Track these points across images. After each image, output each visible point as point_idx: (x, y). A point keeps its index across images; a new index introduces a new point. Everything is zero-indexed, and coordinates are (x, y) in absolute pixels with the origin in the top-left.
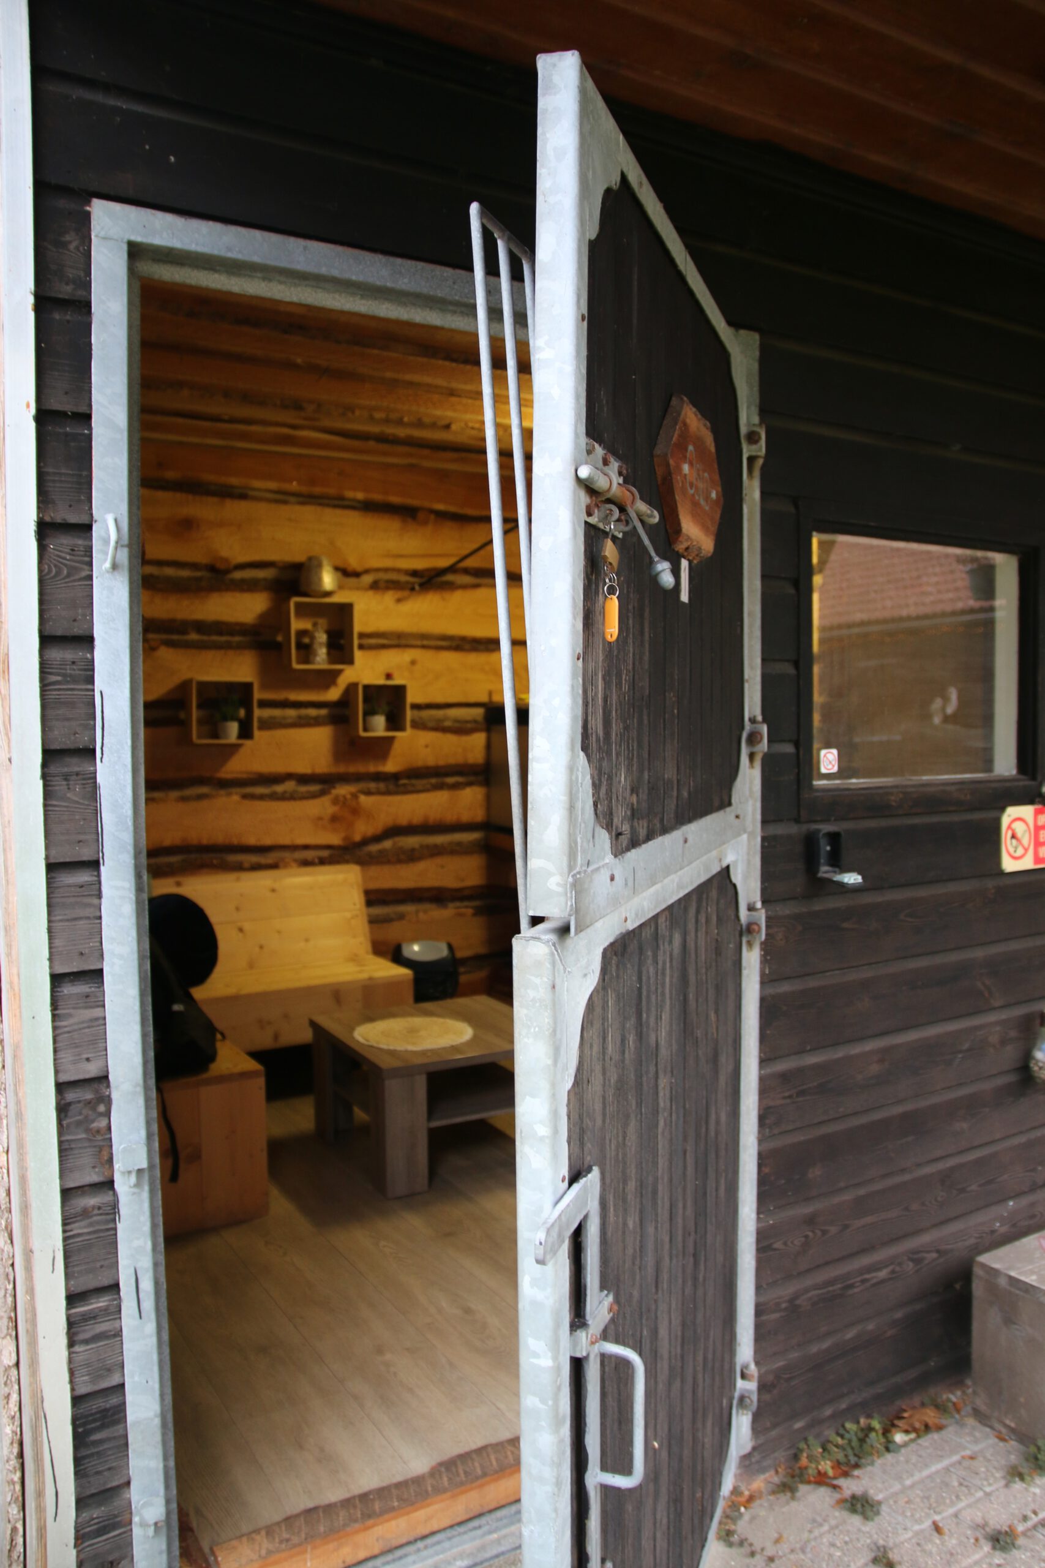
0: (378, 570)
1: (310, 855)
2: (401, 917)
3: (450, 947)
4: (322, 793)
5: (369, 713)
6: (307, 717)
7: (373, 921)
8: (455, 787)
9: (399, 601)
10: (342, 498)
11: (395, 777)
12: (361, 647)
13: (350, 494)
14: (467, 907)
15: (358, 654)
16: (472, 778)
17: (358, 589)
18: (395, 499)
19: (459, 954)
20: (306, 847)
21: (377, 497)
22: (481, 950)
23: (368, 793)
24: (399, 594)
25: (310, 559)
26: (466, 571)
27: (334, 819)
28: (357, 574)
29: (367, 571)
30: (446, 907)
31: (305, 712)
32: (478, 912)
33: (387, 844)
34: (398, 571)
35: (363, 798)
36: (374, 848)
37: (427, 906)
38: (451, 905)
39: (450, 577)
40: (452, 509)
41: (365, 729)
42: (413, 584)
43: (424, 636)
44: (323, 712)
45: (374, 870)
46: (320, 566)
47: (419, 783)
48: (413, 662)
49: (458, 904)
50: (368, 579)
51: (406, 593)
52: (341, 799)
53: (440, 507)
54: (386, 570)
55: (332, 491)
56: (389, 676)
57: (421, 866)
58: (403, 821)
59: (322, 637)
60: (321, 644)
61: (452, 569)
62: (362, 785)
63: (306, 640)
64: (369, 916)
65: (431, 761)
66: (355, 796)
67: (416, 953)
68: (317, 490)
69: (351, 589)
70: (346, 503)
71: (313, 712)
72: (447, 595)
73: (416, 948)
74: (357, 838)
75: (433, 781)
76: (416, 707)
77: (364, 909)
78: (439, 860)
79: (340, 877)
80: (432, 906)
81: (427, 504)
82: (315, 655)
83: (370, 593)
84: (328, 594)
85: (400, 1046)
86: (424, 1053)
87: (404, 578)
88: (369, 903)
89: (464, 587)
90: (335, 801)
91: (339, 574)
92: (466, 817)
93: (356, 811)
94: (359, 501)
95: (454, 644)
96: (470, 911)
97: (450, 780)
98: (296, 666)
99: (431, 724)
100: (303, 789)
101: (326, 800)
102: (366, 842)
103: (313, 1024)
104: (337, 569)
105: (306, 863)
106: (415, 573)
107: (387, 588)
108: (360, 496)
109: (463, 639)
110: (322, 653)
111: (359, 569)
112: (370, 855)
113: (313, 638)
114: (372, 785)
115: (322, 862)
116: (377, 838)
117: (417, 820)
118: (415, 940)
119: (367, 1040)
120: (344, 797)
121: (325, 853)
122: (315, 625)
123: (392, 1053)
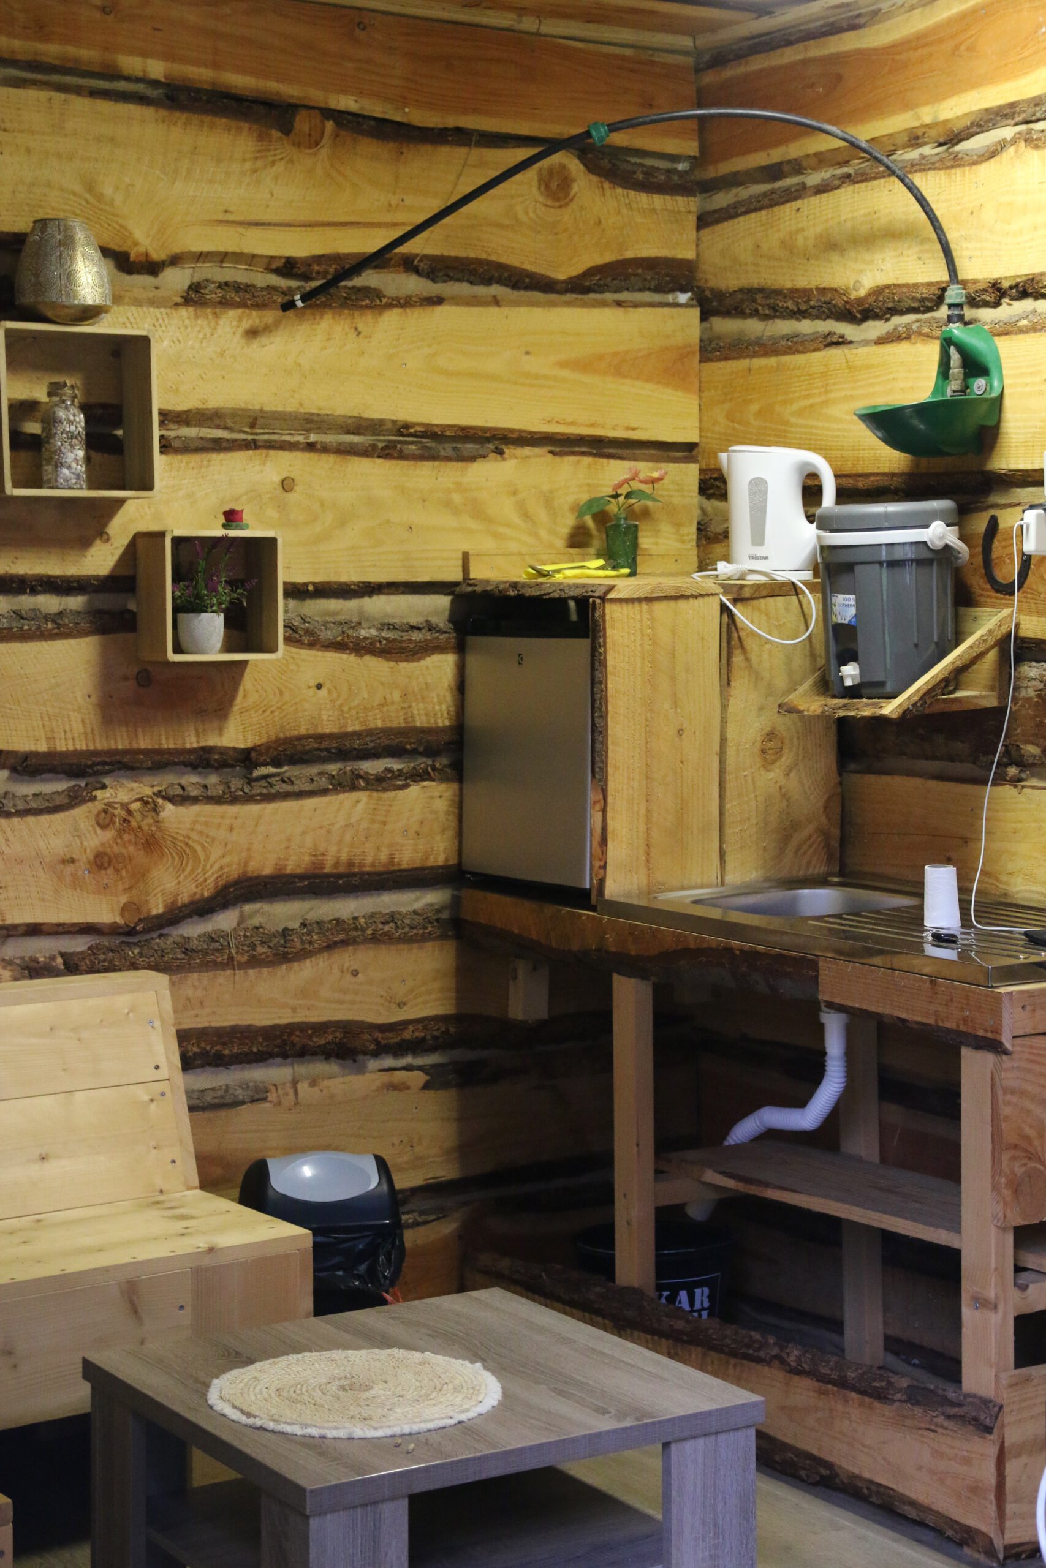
0: (201, 257)
1: (41, 948)
2: (258, 1095)
3: (382, 1165)
4: (74, 800)
5: (188, 605)
6: (36, 614)
7: (197, 1106)
8: (381, 782)
9: (252, 333)
10: (113, 74)
11: (247, 759)
12: (166, 447)
13: (131, 64)
14: (408, 1068)
15: (160, 461)
16: (422, 763)
17: (153, 303)
18: (240, 81)
19: (403, 1181)
20: (34, 930)
21: (201, 74)
22: (446, 1172)
23: (183, 799)
24: (254, 318)
25: (42, 224)
26: (409, 264)
27: (101, 861)
28: (152, 268)
29: (175, 260)
30: (361, 1070)
31: (27, 602)
32: (436, 1080)
33: (225, 921)
34: (250, 259)
35: (169, 811)
36: (194, 930)
37: (320, 1067)
38: (373, 1064)
39: (369, 279)
40: (377, 109)
41: (178, 649)
42: (290, 291)
43: (311, 422)
44: (75, 602)
45: (196, 983)
46: (68, 242)
47: (301, 774)
48: (287, 485)
49: (389, 1062)
50: (176, 279)
51: (270, 316)
52: (120, 812)
53: (348, 103)
54: (223, 257)
55: (87, 54)
56: (232, 517)
57: (305, 971)
58: (264, 865)
59: (72, 420)
60: (72, 436)
61: (378, 259)
62: (167, 780)
63: (33, 428)
64: (189, 1094)
65: (328, 725)
66: (149, 805)
67: (306, 1183)
68: (51, 50)
69: (137, 303)
70: (122, 86)
71: (49, 603)
72: (365, 321)
73: (307, 1171)
74: (157, 908)
75: (333, 768)
76: (296, 592)
77: (179, 1078)
78: (347, 958)
79: (123, 1002)
80: (333, 1067)
81: (317, 96)
82: (58, 465)
83: (184, 312)
84: (90, 313)
85: (336, 1428)
86: (396, 1444)
87: (263, 279)
88: (188, 1063)
89: (405, 303)
90: (105, 818)
91: (110, 264)
92: (408, 856)
93: (151, 844)
94: (155, 83)
95: (381, 441)
96: (418, 1078)
97: (372, 767)
98: (10, 490)
99: (327, 635)
100: (26, 789)
101: (82, 815)
102: (175, 915)
103: (91, 1371)
104: (106, 252)
105: (34, 970)
106: (288, 267)
107: (225, 304)
108: (157, 69)
109: (403, 429)
110: (74, 457)
111: (157, 255)
112: (185, 947)
113: (50, 422)
114: (191, 780)
115: (72, 966)
116: (203, 908)
117: (296, 862)
118: (297, 1150)
119: (249, 1415)
120: (125, 806)
121: (79, 945)
122: (54, 390)
123: (317, 1446)
